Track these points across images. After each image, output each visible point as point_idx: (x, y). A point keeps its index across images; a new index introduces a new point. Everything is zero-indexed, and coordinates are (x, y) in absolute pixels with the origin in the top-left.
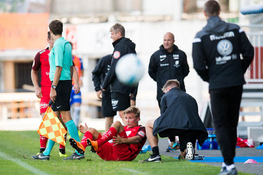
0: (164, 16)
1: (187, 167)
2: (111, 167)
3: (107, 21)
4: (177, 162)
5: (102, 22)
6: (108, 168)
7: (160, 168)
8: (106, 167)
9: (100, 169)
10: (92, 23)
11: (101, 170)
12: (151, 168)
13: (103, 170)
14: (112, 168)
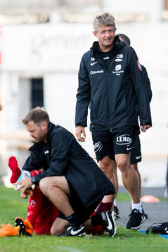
0: (136, 15)
1: (158, 246)
2: (42, 244)
3: (48, 21)
4: (143, 238)
5: (40, 22)
6: (36, 246)
7: (117, 247)
8: (34, 245)
9: (24, 246)
10: (25, 23)
11: (26, 249)
12: (103, 246)
13: (29, 249)
14: (43, 246)
